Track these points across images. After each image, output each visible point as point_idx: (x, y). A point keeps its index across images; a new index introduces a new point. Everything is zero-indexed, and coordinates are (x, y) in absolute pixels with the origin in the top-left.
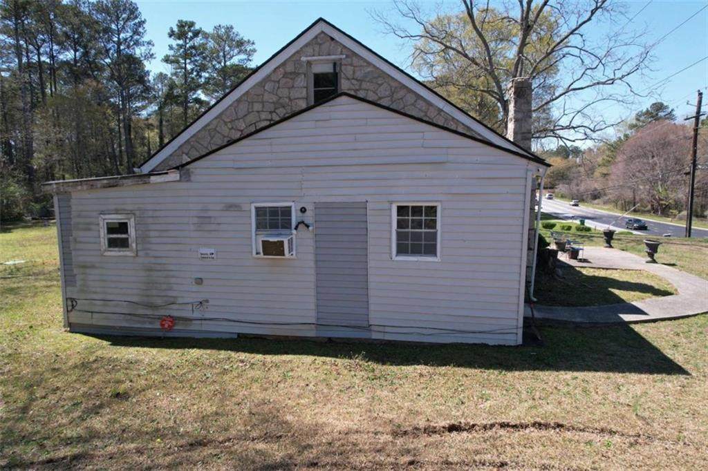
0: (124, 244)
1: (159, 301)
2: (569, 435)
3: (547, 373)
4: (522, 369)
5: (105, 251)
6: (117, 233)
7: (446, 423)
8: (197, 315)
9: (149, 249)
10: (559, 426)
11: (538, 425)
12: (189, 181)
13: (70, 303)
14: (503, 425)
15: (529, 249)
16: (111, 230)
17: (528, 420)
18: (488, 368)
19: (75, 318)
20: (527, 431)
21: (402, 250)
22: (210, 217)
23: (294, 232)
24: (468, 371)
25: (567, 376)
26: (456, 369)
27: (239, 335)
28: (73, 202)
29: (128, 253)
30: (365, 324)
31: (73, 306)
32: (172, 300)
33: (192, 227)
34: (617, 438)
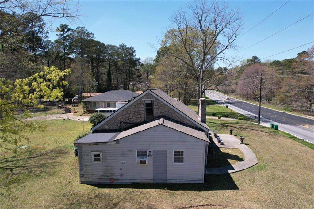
0: (99, 160)
1: (109, 175)
2: (212, 207)
3: (209, 191)
4: (204, 191)
5: (93, 161)
6: (97, 157)
7: (189, 206)
8: (120, 178)
9: (107, 161)
10: (211, 205)
11: (207, 205)
12: (118, 144)
13: (81, 175)
14: (200, 206)
15: (206, 152)
16: (95, 156)
17: (205, 204)
18: (196, 191)
19: (83, 180)
20: (205, 207)
21: (175, 161)
22: (124, 153)
23: (148, 157)
24: (192, 192)
25: (213, 192)
26: (189, 191)
27: (132, 183)
28: (83, 148)
29: (100, 162)
30: (166, 179)
31: (83, 177)
32: (113, 174)
33: (119, 156)
34: (221, 207)
